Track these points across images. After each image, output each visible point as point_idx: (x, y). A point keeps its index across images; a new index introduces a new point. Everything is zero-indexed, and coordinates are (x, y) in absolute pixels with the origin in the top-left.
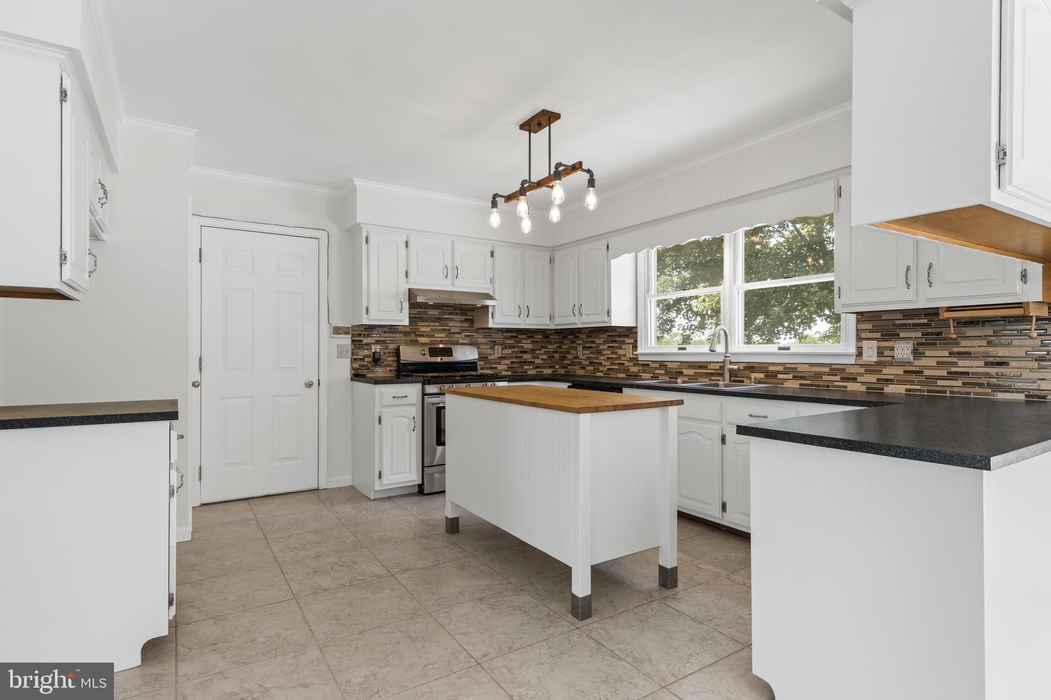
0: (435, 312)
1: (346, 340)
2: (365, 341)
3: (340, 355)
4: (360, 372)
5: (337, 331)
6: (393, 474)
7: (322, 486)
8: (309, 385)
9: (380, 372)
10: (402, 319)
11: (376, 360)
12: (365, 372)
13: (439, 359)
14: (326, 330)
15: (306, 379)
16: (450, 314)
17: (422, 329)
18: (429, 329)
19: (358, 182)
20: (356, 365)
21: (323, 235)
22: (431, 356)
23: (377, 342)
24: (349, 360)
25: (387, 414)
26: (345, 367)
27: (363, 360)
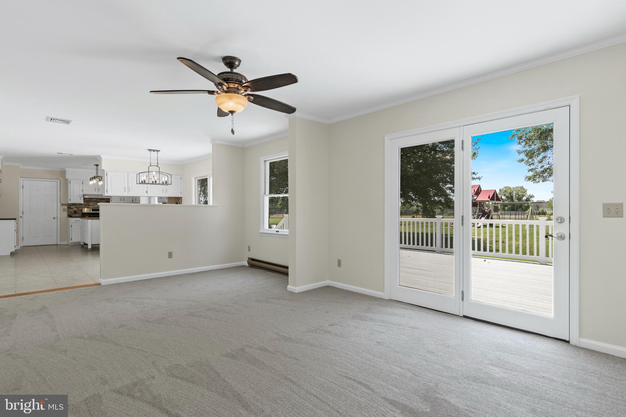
0: (95, 200)
1: (66, 207)
2: (72, 207)
3: (64, 210)
4: (70, 215)
5: (63, 205)
6: (75, 239)
7: (58, 244)
8: (54, 218)
9: (76, 215)
10: (82, 202)
11: (75, 212)
12: (72, 215)
13: (95, 212)
14: (59, 204)
15: (53, 216)
16: (100, 200)
17: (91, 204)
18: (93, 204)
19: (66, 169)
20: (69, 213)
21: (59, 181)
22: (92, 211)
23: (76, 207)
24: (67, 212)
25: (73, 225)
26: (65, 214)
27: (71, 212)
